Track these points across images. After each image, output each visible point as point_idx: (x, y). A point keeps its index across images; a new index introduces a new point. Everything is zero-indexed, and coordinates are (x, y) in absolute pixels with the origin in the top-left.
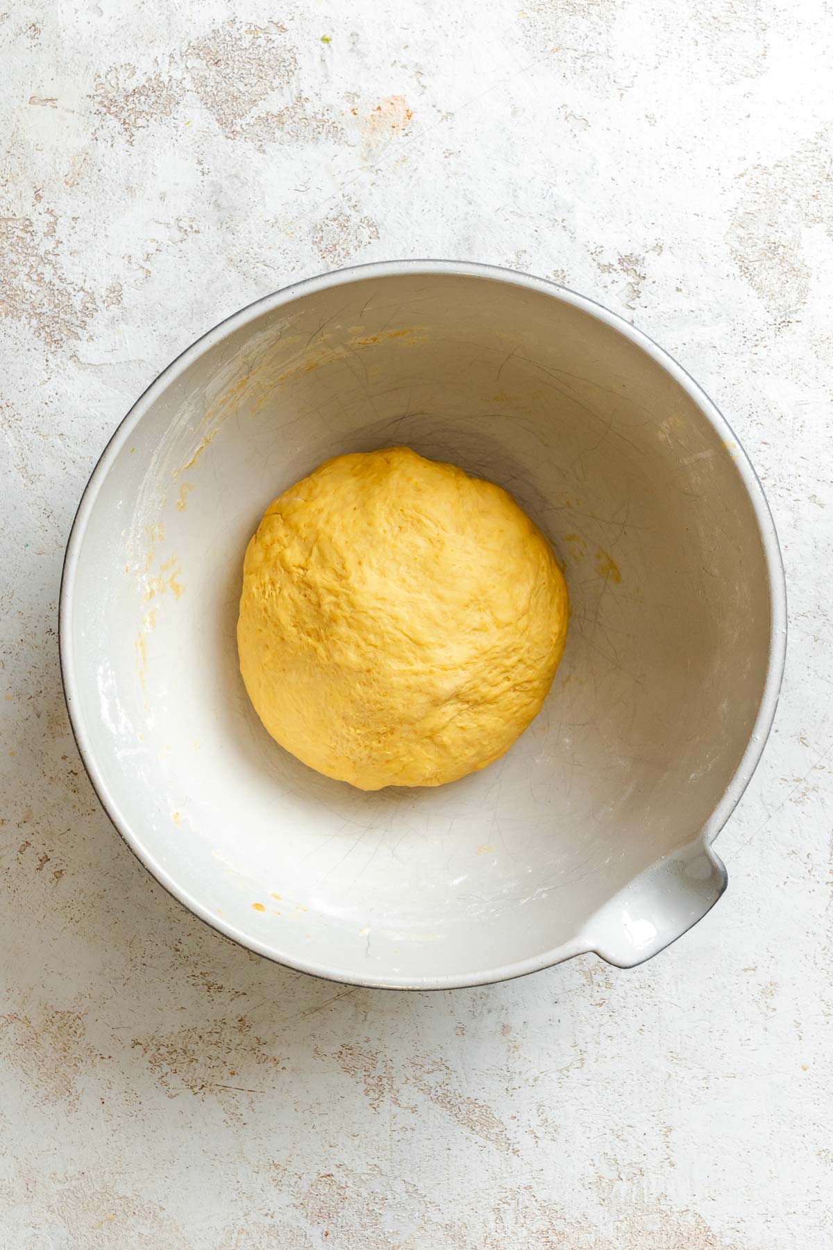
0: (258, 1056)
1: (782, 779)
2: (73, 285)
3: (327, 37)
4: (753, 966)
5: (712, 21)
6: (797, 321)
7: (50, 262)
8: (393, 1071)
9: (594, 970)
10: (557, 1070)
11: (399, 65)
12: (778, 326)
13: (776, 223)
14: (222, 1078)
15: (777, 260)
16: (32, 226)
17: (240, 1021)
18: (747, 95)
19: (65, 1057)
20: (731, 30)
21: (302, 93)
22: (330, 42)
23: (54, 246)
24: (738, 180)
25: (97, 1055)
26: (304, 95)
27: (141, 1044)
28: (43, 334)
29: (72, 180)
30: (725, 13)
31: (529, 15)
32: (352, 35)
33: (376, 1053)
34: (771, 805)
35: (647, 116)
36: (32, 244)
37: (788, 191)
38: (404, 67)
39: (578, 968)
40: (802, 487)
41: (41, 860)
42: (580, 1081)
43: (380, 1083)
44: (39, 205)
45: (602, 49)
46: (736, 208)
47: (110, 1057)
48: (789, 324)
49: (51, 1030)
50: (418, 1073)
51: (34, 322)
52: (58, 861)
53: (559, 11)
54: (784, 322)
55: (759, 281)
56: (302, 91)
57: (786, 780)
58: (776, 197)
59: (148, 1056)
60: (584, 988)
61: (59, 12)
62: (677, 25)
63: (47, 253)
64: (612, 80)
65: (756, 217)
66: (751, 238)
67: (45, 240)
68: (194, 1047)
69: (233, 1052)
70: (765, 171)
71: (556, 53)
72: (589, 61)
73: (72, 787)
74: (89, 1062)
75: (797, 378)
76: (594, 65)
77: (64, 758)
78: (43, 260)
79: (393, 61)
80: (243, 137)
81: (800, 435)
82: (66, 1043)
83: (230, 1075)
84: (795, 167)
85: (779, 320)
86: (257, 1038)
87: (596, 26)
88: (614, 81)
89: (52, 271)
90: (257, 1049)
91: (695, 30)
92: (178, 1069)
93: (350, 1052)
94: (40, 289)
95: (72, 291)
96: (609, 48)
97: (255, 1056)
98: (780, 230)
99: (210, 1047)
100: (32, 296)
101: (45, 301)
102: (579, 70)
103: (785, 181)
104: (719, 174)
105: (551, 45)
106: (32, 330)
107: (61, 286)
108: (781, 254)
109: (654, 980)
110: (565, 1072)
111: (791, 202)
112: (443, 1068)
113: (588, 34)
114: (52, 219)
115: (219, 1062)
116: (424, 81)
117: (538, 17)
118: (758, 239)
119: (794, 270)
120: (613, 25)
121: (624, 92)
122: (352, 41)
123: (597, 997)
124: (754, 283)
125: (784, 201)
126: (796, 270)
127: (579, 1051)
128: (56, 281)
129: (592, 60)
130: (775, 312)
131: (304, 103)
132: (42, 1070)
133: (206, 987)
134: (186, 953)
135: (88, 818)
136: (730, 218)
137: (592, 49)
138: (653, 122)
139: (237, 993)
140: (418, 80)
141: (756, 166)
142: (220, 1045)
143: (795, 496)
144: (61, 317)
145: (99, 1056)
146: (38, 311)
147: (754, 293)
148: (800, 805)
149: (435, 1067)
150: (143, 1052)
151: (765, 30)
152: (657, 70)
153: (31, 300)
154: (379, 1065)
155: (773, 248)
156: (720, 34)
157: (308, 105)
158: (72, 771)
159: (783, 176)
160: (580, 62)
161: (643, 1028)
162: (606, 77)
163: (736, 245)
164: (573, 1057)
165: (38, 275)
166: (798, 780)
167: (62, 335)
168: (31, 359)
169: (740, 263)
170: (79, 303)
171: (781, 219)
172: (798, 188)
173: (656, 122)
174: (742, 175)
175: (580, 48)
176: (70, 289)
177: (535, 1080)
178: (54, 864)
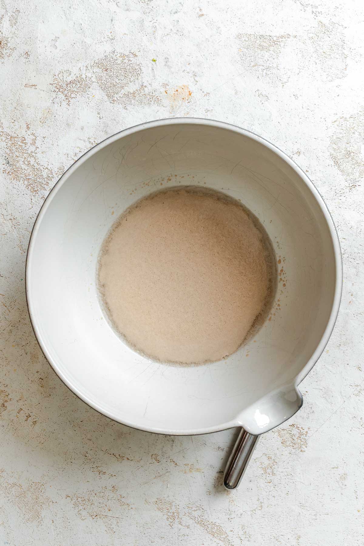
0: (120, 503)
1: (350, 385)
2: (43, 167)
3: (155, 59)
4: (336, 466)
5: (323, 54)
6: (359, 186)
7: (33, 156)
8: (179, 510)
9: (267, 467)
10: (251, 511)
11: (186, 72)
12: (350, 187)
13: (350, 142)
14: (105, 512)
15: (350, 158)
16: (25, 140)
17: (113, 487)
18: (338, 86)
19: (37, 502)
20: (331, 58)
21: (144, 84)
22: (156, 61)
23: (35, 149)
24: (334, 123)
25: (50, 501)
26: (144, 85)
27: (70, 497)
28: (30, 188)
29: (43, 121)
30: (329, 50)
31: (243, 50)
32: (165, 58)
33: (172, 502)
34: (345, 396)
35: (294, 95)
36: (25, 148)
37: (355, 128)
38: (188, 73)
39: (260, 467)
40: (360, 258)
41: (27, 417)
42: (261, 516)
43: (173, 515)
44: (28, 131)
45: (275, 66)
46: (332, 136)
47: (56, 502)
48: (355, 187)
49: (31, 490)
50: (190, 511)
51: (26, 182)
52: (34, 417)
53: (256, 49)
54: (353, 186)
55: (342, 168)
56: (143, 83)
57: (352, 386)
58: (350, 131)
59: (73, 502)
60: (262, 475)
61: (38, 47)
62: (308, 55)
63: (32, 152)
64: (279, 79)
65: (341, 140)
66: (339, 149)
67: (31, 147)
68: (93, 498)
69: (110, 501)
70: (346, 119)
71: (255, 67)
72: (269, 71)
73: (41, 385)
74: (47, 504)
75: (358, 210)
76: (271, 73)
77: (38, 372)
78: (30, 155)
79: (183, 70)
80: (118, 102)
81: (359, 235)
82: (37, 496)
83: (108, 511)
84: (358, 118)
85: (351, 185)
86: (120, 495)
87: (272, 56)
88: (280, 80)
89: (34, 160)
90: (120, 500)
91: (315, 57)
92: (86, 508)
93: (160, 501)
94: (28, 168)
95: (42, 169)
96: (278, 65)
97: (119, 503)
98: (352, 145)
99: (100, 498)
100: (25, 171)
101: (31, 173)
102: (264, 74)
103: (354, 124)
104: (325, 121)
105: (253, 64)
106: (25, 186)
107: (38, 167)
108: (352, 156)
109: (293, 472)
110: (254, 512)
111: (357, 133)
112: (201, 509)
113: (269, 59)
114: (34, 138)
115: (104, 505)
116: (197, 79)
117: (247, 52)
118: (343, 149)
119: (358, 163)
120: (279, 55)
121: (284, 85)
122: (165, 61)
123: (268, 479)
124: (340, 169)
125: (354, 133)
126: (359, 163)
127: (260, 502)
128: (36, 165)
129: (270, 70)
130: (349, 181)
131: (144, 88)
132: (26, 508)
133: (98, 473)
134: (90, 457)
135: (48, 399)
136: (330, 140)
137: (271, 66)
138: (297, 97)
139: (111, 475)
140: (194, 78)
141: (341, 117)
142: (104, 498)
143: (357, 262)
144: (38, 180)
145: (51, 502)
146: (28, 178)
147: (340, 173)
148: (358, 397)
149: (198, 508)
150: (71, 500)
151: (346, 58)
152: (299, 75)
153: (25, 173)
154: (173, 507)
155: (348, 153)
156: (326, 59)
157: (146, 89)
158: (41, 378)
159: (354, 122)
160: (265, 71)
161: (288, 493)
162: (276, 78)
163: (333, 152)
164: (258, 505)
165: (28, 162)
166: (357, 386)
167: (38, 188)
168: (25, 199)
169: (334, 160)
170: (46, 174)
171: (352, 141)
172: (360, 127)
173: (298, 98)
174: (335, 121)
175: (265, 65)
176: (42, 168)
177: (241, 515)
178: (33, 418)
